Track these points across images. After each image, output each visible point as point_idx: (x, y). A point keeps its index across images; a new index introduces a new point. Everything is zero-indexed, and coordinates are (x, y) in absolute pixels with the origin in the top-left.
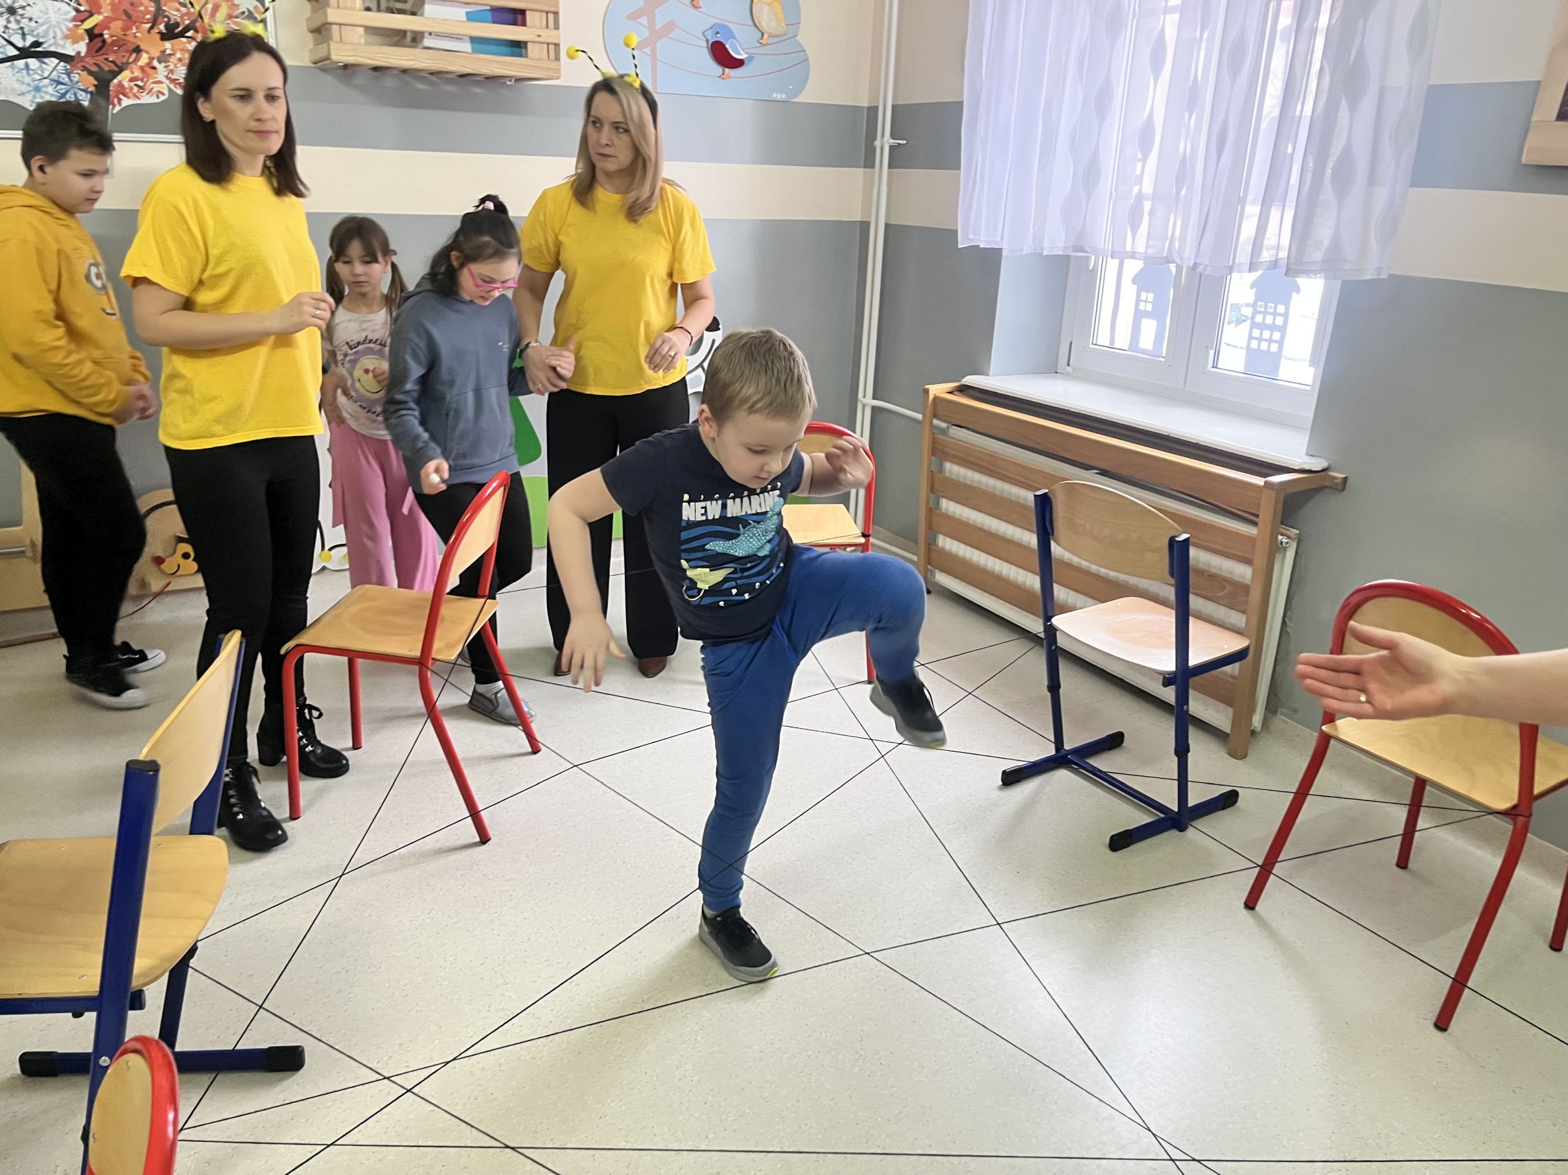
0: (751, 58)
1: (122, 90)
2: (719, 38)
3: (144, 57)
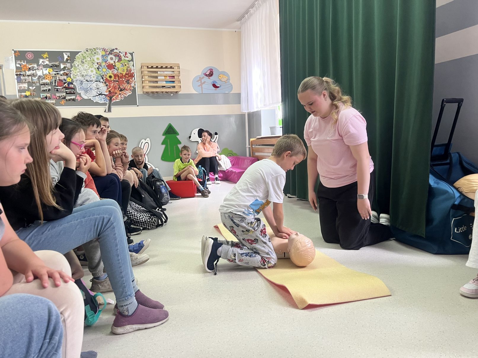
0: (221, 86)
1: (114, 99)
2: (214, 83)
3: (117, 94)
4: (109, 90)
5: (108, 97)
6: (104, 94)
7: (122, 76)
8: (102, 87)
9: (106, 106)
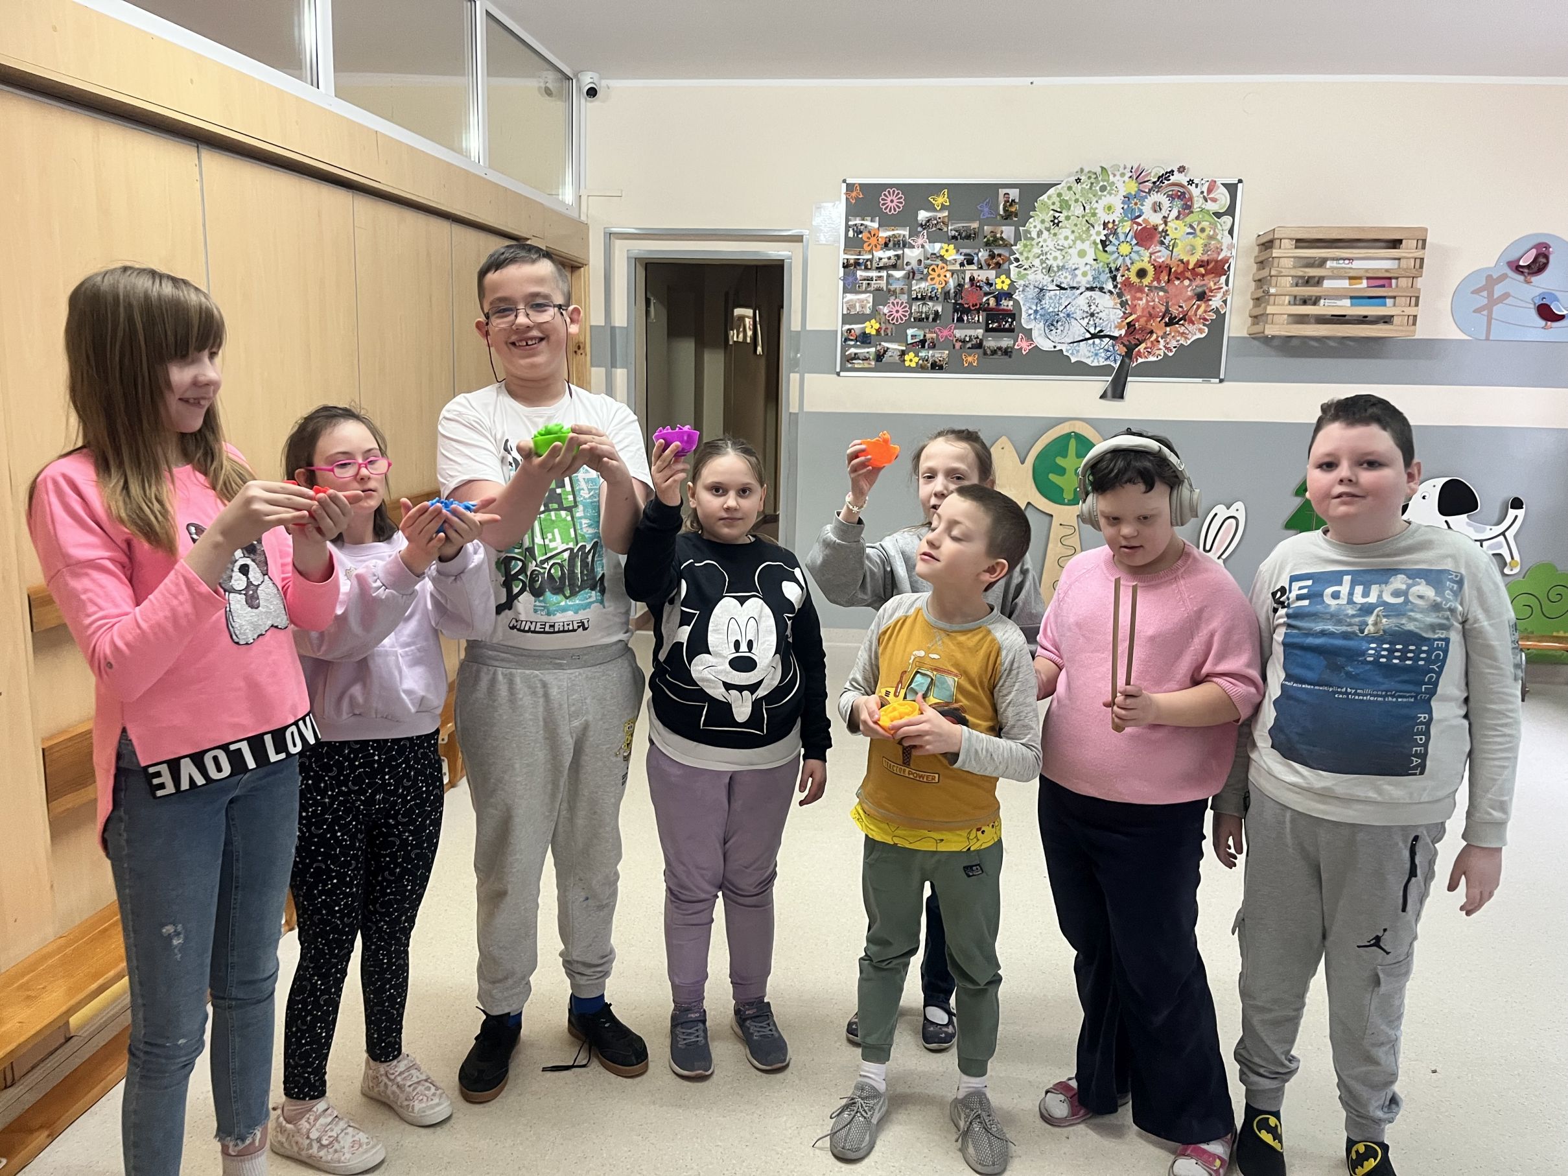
1: (1139, 354)
2: (1545, 301)
3: (1154, 336)
4: (1129, 320)
5: (1121, 346)
6: (1108, 333)
7: (1182, 273)
8: (1107, 310)
9: (1110, 379)
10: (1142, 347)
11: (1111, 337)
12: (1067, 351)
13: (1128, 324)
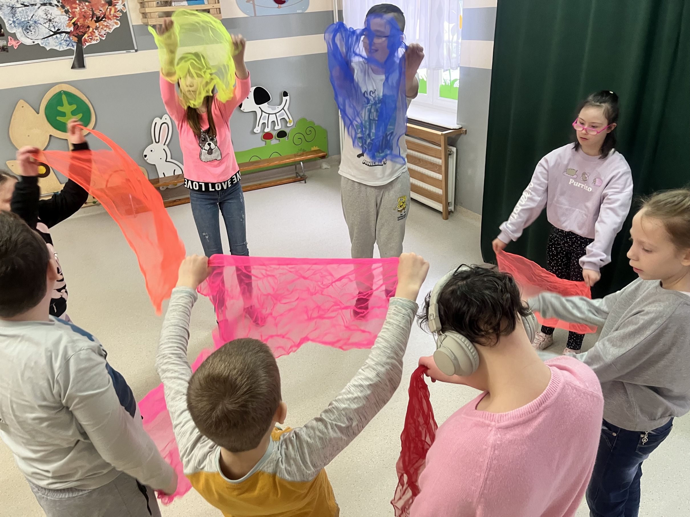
1: (86, 41)
3: (91, 29)
4: (73, 21)
5: (74, 37)
6: (63, 31)
8: (58, 17)
9: (74, 57)
10: (86, 36)
11: (66, 33)
12: (42, 44)
13: (73, 23)
